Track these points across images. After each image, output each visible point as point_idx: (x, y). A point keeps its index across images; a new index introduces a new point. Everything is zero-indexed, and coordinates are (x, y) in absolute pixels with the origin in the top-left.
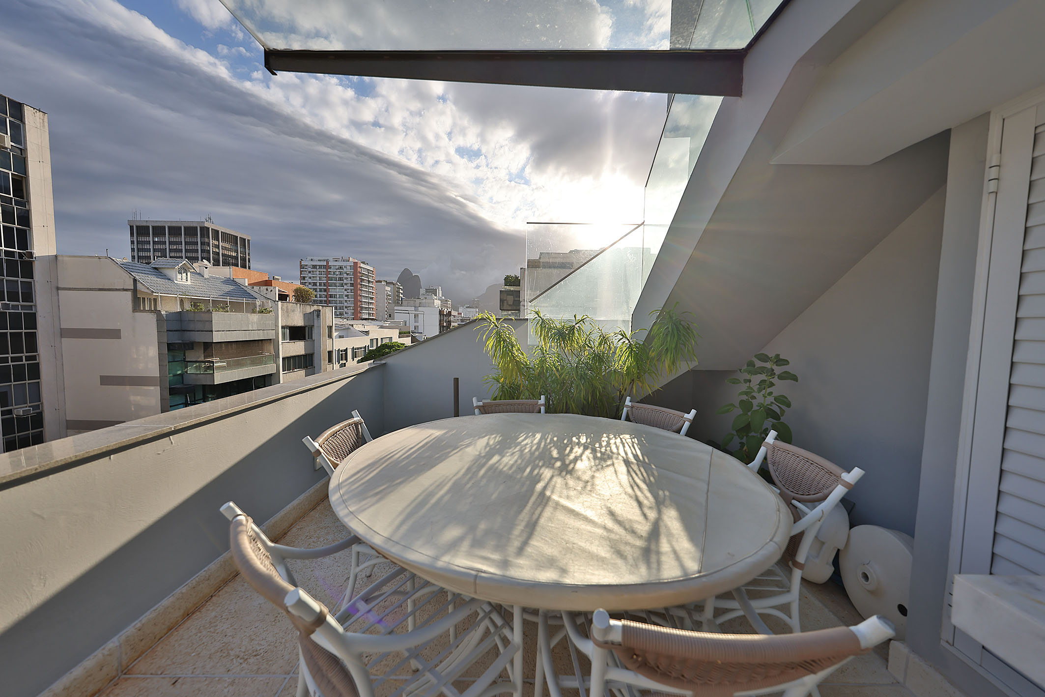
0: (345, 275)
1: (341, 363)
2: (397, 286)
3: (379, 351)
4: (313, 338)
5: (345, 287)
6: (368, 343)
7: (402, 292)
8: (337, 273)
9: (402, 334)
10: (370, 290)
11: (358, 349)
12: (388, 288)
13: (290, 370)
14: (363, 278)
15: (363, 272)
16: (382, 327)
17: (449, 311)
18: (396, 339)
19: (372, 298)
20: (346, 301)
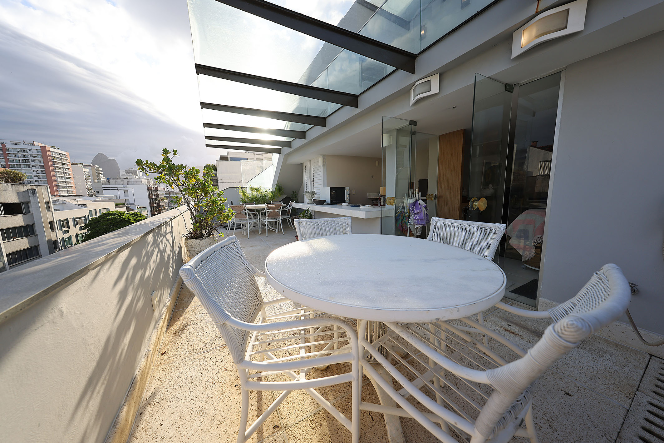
0: (31, 158)
1: (63, 230)
2: (95, 168)
3: (103, 218)
4: (31, 212)
5: (33, 168)
6: (87, 213)
7: (102, 173)
8: (20, 155)
9: (117, 205)
10: (65, 172)
11: (79, 218)
12: (86, 170)
13: (10, 239)
14: (55, 160)
15: (54, 156)
16: (95, 201)
17: (156, 187)
18: (112, 209)
19: (69, 178)
20: (36, 181)
